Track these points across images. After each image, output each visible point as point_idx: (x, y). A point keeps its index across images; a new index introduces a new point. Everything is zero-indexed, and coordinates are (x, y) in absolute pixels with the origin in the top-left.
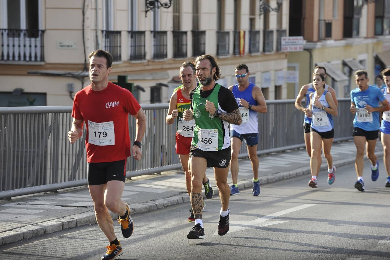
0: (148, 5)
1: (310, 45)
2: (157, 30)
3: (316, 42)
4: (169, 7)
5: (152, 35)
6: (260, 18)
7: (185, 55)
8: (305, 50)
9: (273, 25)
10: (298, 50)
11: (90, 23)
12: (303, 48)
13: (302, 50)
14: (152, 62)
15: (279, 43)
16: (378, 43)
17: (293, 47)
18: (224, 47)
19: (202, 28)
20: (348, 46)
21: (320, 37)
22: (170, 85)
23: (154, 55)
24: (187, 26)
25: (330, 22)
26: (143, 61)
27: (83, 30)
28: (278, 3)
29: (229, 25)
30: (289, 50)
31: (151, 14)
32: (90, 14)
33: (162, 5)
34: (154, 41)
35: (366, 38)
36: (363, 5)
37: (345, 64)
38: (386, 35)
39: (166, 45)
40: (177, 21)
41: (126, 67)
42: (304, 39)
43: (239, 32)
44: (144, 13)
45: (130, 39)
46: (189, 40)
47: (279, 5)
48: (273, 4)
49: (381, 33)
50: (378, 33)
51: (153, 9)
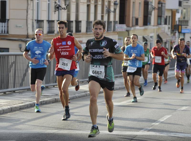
0: (56, 8)
1: (128, 29)
3: (131, 27)
4: (66, 9)
6: (106, 15)
7: (72, 31)
8: (127, 31)
9: (112, 19)
10: (123, 31)
11: (30, 16)
12: (125, 30)
14: (57, 35)
15: (114, 27)
16: (159, 28)
17: (121, 29)
18: (90, 28)
19: (80, 19)
20: (145, 29)
21: (133, 25)
24: (73, 18)
25: (138, 18)
26: (53, 34)
27: (27, 19)
30: (119, 30)
31: (57, 12)
32: (30, 12)
33: (62, 9)
35: (154, 26)
36: (152, 11)
37: (144, 38)
38: (162, 25)
40: (69, 16)
41: (45, 37)
42: (126, 26)
44: (54, 12)
45: (47, 24)
46: (74, 25)
47: (115, 10)
48: (112, 9)
49: (160, 24)
50: (159, 24)
51: (58, 10)
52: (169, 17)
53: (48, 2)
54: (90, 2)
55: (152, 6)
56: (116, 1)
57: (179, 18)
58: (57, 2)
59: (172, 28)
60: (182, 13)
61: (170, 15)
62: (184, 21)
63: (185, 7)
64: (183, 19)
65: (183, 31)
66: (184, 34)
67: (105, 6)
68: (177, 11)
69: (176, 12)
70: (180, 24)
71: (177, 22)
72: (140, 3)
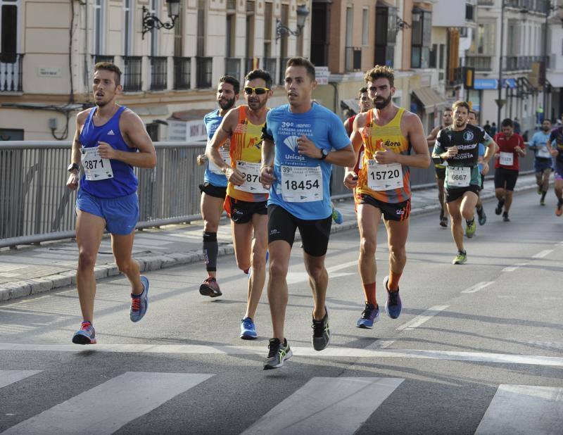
0: (146, 25)
1: (335, 78)
2: (155, 55)
3: (342, 74)
4: (172, 27)
5: (150, 61)
6: (276, 43)
7: (188, 86)
8: (330, 83)
9: (292, 53)
10: (322, 83)
11: (78, 46)
12: (327, 81)
13: (327, 83)
14: (149, 93)
16: (414, 78)
19: (208, 54)
21: (347, 67)
22: (170, 122)
23: (151, 86)
24: (190, 51)
25: (359, 49)
26: (139, 93)
27: (70, 54)
28: (298, 26)
29: (240, 52)
31: (149, 35)
32: (79, 34)
33: (163, 25)
34: (152, 68)
35: (401, 70)
36: (397, 31)
38: (424, 68)
39: (166, 74)
40: (179, 45)
42: (329, 70)
43: (253, 60)
44: (141, 34)
46: (193, 68)
47: (300, 28)
48: (293, 26)
49: (417, 65)
50: (415, 65)
51: (151, 30)
52: (442, 46)
53: (125, 9)
54: (234, 8)
55: (398, 18)
56: (303, 6)
57: (467, 51)
58: (149, 7)
59: (447, 78)
60: (474, 37)
61: (444, 42)
62: (479, 57)
63: (482, 22)
64: (476, 54)
65: (477, 85)
66: (480, 92)
67: (274, 19)
68: (462, 32)
69: (459, 35)
70: (469, 66)
71: (461, 59)
72: (364, 10)
